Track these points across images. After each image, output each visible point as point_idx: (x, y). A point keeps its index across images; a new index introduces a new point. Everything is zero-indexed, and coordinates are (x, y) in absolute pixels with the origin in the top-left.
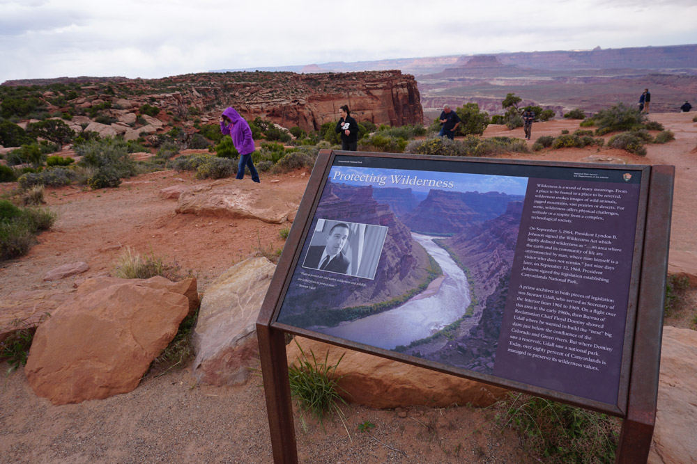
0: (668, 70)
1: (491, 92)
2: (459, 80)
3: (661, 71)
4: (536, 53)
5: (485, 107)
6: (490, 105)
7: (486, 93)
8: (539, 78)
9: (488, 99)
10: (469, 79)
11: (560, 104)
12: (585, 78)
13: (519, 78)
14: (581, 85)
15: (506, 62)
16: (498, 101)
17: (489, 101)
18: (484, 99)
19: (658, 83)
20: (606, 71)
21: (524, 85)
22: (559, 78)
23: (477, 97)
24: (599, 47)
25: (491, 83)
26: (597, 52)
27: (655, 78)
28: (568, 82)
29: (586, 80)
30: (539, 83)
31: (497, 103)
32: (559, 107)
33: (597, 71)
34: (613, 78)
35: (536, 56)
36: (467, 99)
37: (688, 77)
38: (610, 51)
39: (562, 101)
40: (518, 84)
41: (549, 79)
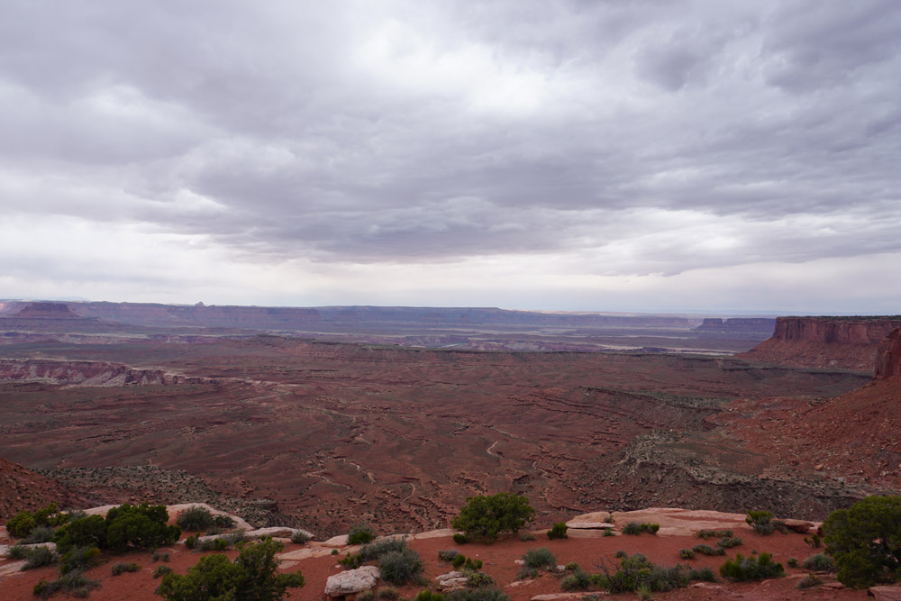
0: (275, 332)
1: (61, 353)
2: (7, 335)
3: (267, 332)
4: (125, 304)
5: (51, 373)
6: (59, 371)
7: (51, 353)
8: (130, 336)
9: (56, 363)
10: (24, 334)
11: (160, 368)
12: (189, 337)
13: (103, 335)
14: (184, 345)
15: (83, 314)
16: (72, 365)
17: (58, 364)
18: (49, 362)
19: (267, 345)
20: (212, 330)
21: (109, 343)
22: (157, 336)
23: (37, 358)
24: (201, 303)
25: (61, 340)
26: (199, 309)
27: (263, 339)
28: (168, 341)
29: (190, 339)
30: (131, 341)
31: (70, 367)
32: (159, 372)
33: (201, 330)
34: (219, 338)
35: (126, 308)
36: (19, 363)
37: (294, 339)
38: (213, 308)
39: (162, 365)
40: (102, 342)
41: (144, 336)
